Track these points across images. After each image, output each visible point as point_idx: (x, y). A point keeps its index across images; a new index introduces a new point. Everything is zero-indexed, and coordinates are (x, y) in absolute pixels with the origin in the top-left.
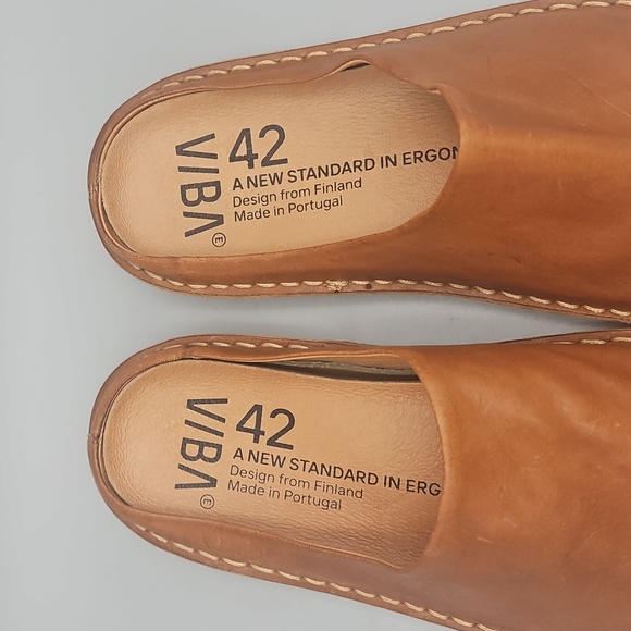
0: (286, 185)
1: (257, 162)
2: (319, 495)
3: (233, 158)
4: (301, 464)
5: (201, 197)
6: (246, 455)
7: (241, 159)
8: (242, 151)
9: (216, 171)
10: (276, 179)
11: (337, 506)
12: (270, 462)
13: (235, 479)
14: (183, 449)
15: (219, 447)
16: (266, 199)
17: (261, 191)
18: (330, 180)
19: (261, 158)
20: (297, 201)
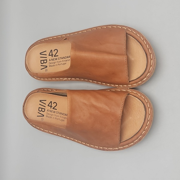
0: (58, 60)
1: (53, 56)
2: (61, 118)
3: (49, 55)
4: (58, 113)
5: (44, 62)
6: (49, 111)
7: (51, 55)
8: (51, 54)
9: (46, 58)
10: (56, 59)
11: (64, 121)
12: (53, 112)
13: (47, 115)
14: (39, 109)
15: (45, 109)
16: (54, 63)
17: (54, 61)
18: (65, 59)
19: (54, 55)
20: (59, 63)
